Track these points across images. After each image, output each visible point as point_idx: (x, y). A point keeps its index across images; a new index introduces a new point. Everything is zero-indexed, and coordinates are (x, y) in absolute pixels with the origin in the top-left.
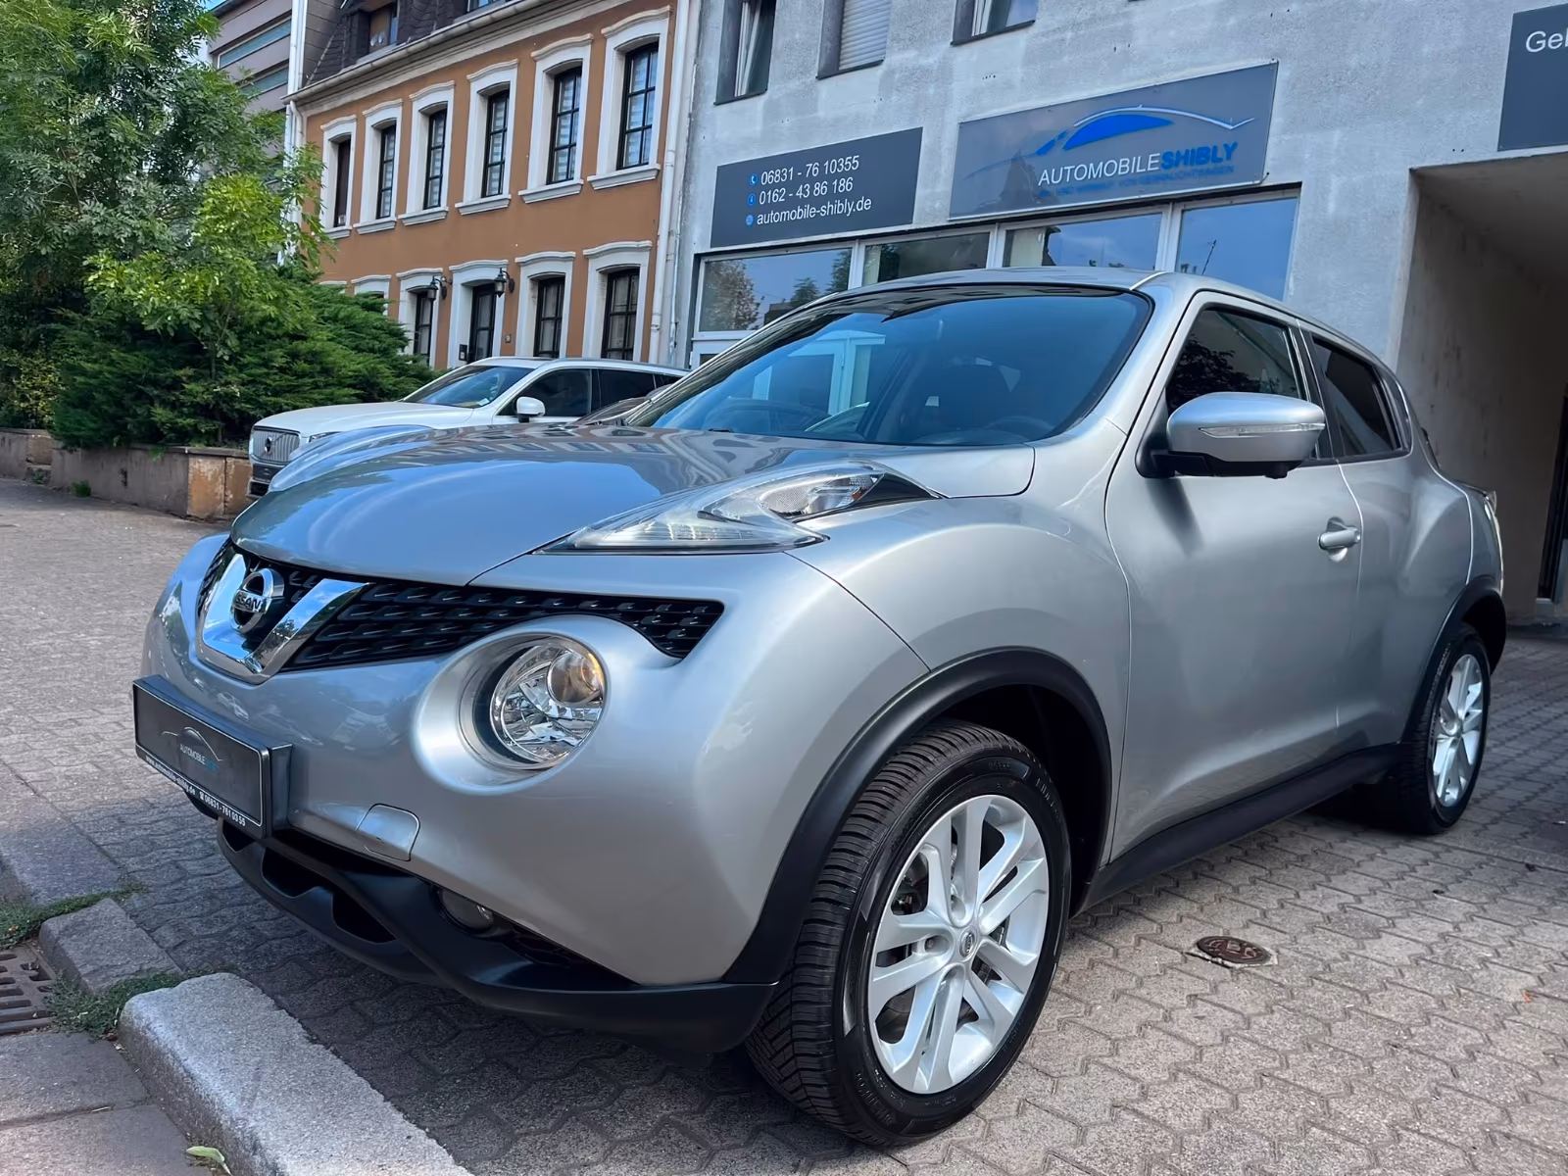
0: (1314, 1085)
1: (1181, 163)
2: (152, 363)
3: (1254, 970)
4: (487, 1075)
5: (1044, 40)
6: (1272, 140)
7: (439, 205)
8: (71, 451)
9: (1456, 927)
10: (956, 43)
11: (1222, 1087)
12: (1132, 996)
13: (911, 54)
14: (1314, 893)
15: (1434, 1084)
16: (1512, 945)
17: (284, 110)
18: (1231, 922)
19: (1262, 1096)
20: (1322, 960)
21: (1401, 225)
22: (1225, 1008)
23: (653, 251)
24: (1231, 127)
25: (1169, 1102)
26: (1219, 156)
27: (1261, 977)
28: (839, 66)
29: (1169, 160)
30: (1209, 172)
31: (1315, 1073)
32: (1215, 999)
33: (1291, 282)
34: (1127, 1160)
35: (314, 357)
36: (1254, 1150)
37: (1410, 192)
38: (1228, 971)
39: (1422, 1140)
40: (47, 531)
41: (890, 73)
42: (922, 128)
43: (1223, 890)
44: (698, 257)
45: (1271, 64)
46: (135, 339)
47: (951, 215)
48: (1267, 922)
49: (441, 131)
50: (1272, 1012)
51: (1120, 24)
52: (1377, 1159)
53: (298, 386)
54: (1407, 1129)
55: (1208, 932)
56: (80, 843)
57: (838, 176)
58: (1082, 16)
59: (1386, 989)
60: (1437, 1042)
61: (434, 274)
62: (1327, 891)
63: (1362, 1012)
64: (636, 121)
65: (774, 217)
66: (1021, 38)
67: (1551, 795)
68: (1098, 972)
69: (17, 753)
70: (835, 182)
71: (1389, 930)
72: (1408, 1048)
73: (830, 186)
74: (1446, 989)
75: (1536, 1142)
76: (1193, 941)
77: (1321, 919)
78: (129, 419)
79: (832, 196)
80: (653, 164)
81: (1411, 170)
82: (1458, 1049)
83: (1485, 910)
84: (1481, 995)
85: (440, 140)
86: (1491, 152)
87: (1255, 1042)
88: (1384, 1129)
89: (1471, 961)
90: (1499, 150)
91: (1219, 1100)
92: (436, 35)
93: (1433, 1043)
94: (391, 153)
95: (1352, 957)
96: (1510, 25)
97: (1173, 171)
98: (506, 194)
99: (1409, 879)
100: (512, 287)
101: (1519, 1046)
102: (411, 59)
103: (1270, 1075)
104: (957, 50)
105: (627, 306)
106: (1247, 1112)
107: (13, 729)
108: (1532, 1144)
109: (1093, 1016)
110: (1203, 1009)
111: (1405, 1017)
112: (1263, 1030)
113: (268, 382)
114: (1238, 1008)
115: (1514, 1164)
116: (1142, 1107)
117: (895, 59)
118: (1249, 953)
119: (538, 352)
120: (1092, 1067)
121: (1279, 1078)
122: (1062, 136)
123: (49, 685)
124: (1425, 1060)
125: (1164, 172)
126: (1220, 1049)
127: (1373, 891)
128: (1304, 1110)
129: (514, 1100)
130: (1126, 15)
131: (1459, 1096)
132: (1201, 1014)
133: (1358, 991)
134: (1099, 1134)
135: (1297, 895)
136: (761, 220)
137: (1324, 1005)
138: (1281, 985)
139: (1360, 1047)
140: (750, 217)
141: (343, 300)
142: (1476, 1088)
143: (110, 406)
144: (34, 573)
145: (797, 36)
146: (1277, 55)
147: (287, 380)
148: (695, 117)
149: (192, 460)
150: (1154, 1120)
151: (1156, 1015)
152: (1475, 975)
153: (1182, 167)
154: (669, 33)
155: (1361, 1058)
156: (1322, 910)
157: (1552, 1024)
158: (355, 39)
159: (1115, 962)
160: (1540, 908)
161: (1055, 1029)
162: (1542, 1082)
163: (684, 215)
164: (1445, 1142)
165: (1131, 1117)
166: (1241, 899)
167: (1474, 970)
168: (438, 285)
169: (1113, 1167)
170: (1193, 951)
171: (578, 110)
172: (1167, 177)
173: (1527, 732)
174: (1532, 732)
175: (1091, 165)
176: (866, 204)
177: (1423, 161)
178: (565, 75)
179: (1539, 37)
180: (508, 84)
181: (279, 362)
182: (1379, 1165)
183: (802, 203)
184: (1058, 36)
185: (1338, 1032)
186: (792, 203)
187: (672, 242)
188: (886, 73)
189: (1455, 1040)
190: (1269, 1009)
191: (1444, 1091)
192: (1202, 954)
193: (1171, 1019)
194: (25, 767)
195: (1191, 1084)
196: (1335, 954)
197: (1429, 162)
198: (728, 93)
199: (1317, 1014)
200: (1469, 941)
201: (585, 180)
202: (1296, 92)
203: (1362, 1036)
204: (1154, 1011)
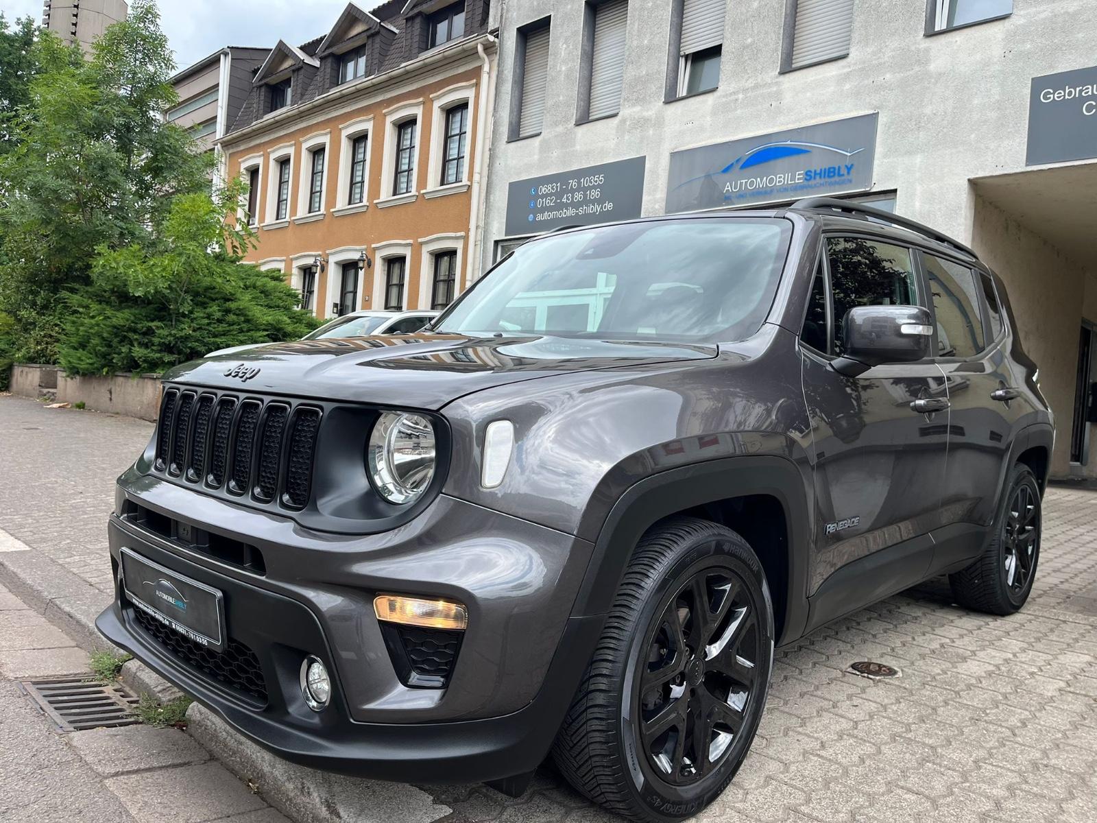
0: (927, 741)
1: (818, 177)
2: (132, 318)
3: (887, 680)
5: (724, 100)
6: (876, 162)
7: (319, 210)
8: (72, 378)
9: (1015, 655)
10: (667, 102)
11: (871, 742)
12: (812, 695)
13: (637, 109)
14: (924, 638)
15: (1001, 739)
16: (1050, 665)
17: (214, 149)
18: (873, 653)
19: (895, 747)
20: (930, 674)
21: (963, 216)
22: (871, 701)
23: (466, 238)
24: (849, 154)
25: (838, 750)
26: (842, 173)
27: (893, 685)
28: (589, 117)
29: (809, 175)
30: (836, 183)
31: (928, 734)
32: (864, 696)
34: (815, 780)
35: (240, 312)
36: (892, 774)
37: (969, 193)
38: (871, 681)
39: (994, 768)
40: (62, 431)
41: (624, 121)
42: (642, 160)
43: (866, 636)
44: (496, 242)
45: (874, 114)
46: (121, 302)
47: (666, 213)
48: (895, 654)
49: (321, 162)
50: (900, 702)
51: (775, 89)
52: (966, 778)
53: (228, 331)
54: (986, 763)
55: (858, 660)
57: (590, 188)
58: (750, 83)
59: (971, 689)
60: (1003, 717)
61: (316, 256)
62: (932, 636)
63: (956, 702)
64: (453, 153)
65: (546, 216)
66: (710, 99)
67: (1077, 580)
68: (790, 682)
69: (81, 567)
70: (588, 192)
71: (972, 658)
72: (985, 721)
73: (585, 195)
74: (1008, 689)
75: (1064, 768)
76: (849, 664)
77: (929, 652)
78: (115, 356)
79: (586, 202)
80: (465, 181)
81: (969, 180)
82: (1016, 721)
83: (1033, 646)
84: (1030, 692)
85: (320, 167)
86: (1021, 167)
87: (890, 718)
88: (971, 763)
89: (1024, 674)
90: (1027, 165)
91: (869, 749)
92: (318, 99)
93: (1001, 718)
94: (287, 176)
95: (949, 673)
96: (1030, 85)
97: (812, 182)
98: (365, 202)
99: (984, 630)
100: (370, 264)
101: (1055, 719)
102: (301, 116)
103: (899, 736)
104: (667, 106)
105: (449, 275)
106: (886, 755)
107: (75, 553)
108: (1061, 769)
109: (789, 706)
110: (856, 701)
111: (983, 704)
112: (895, 712)
113: (211, 329)
114: (878, 700)
115: (1050, 780)
116: (823, 753)
117: (625, 112)
118: (884, 671)
119: (387, 307)
120: (790, 733)
121: (905, 737)
122: (738, 161)
123: (90, 526)
124: (996, 727)
125: (806, 183)
126: (869, 722)
127: (962, 636)
128: (921, 754)
130: (777, 84)
131: (1016, 745)
132: (856, 704)
133: (953, 691)
134: (797, 767)
135: (914, 639)
136: (540, 217)
137: (932, 698)
138: (905, 689)
139: (955, 721)
140: (532, 216)
141: (259, 274)
142: (1028, 741)
143: (102, 347)
144: (60, 458)
145: (561, 98)
146: (878, 108)
147: (222, 327)
148: (494, 150)
150: (830, 759)
151: (828, 705)
152: (1026, 681)
153: (818, 180)
154: (475, 97)
155: (956, 727)
156: (930, 647)
157: (1075, 707)
158: (262, 102)
159: (800, 677)
160: (1068, 645)
162: (1068, 738)
163: (487, 215)
164: (1008, 769)
165: (816, 758)
166: (877, 641)
167: (1026, 679)
168: (318, 263)
169: (807, 783)
170: (848, 670)
171: (414, 147)
172: (809, 187)
173: (1062, 544)
174: (1066, 544)
175: (759, 179)
176: (609, 206)
177: (977, 174)
178: (405, 125)
179: (1049, 93)
180: (367, 131)
181: (218, 315)
182: (968, 782)
183: (566, 206)
184: (733, 97)
185: (941, 713)
186: (560, 206)
187: (479, 233)
188: (620, 122)
189: (1014, 716)
190: (898, 701)
191: (1007, 743)
192: (854, 672)
193: (837, 707)
194: (89, 575)
195: (851, 741)
196: (939, 671)
197: (981, 174)
198: (515, 135)
199: (928, 703)
200: (1023, 663)
201: (419, 192)
202: (891, 131)
203: (956, 715)
204: (826, 702)
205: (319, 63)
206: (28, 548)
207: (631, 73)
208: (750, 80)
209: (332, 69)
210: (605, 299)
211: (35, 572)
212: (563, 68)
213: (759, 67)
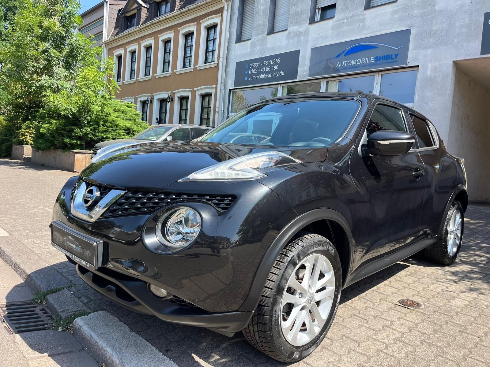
0: (438, 344)
1: (381, 60)
2: (63, 124)
3: (417, 310)
4: (186, 341)
5: (337, 23)
6: (409, 52)
7: (149, 75)
8: (37, 152)
9: (478, 296)
10: (310, 24)
11: (410, 345)
12: (380, 318)
13: (296, 27)
14: (433, 286)
15: (475, 343)
17: (102, 46)
18: (408, 295)
19: (423, 348)
20: (438, 306)
21: (450, 79)
22: (409, 321)
23: (216, 88)
24: (397, 49)
25: (395, 350)
26: (393, 58)
27: (420, 312)
28: (274, 31)
29: (377, 59)
30: (390, 62)
31: (438, 341)
32: (406, 318)
33: (416, 96)
35: (112, 122)
37: (453, 67)
38: (409, 310)
39: (473, 360)
40: (32, 176)
41: (290, 33)
42: (298, 52)
43: (405, 285)
44: (230, 90)
45: (409, 29)
46: (58, 117)
47: (309, 76)
48: (419, 295)
49: (150, 53)
51: (362, 17)
53: (108, 130)
54: (468, 357)
55: (401, 298)
56: (55, 272)
57: (274, 65)
58: (350, 14)
59: (458, 315)
60: (475, 331)
61: (148, 96)
62: (437, 285)
63: (451, 322)
64: (211, 48)
65: (254, 78)
66: (331, 22)
68: (369, 310)
69: (31, 245)
70: (273, 67)
71: (458, 297)
72: (466, 333)
73: (271, 68)
74: (476, 315)
76: (397, 301)
77: (436, 294)
78: (56, 141)
79: (272, 71)
80: (216, 62)
81: (453, 61)
82: (481, 333)
84: (487, 316)
85: (150, 55)
86: (478, 56)
87: (419, 331)
88: (461, 357)
89: (483, 306)
90: (481, 55)
91: (410, 349)
92: (149, 23)
93: (474, 331)
94: (135, 59)
95: (447, 305)
96: (483, 16)
97: (378, 62)
98: (170, 71)
99: (463, 281)
100: (172, 100)
102: (141, 31)
103: (425, 341)
104: (310, 26)
105: (208, 105)
106: (419, 352)
107: (29, 237)
109: (369, 324)
110: (402, 321)
111: (464, 323)
112: (422, 328)
113: (99, 129)
114: (413, 321)
116: (387, 351)
117: (291, 29)
118: (415, 304)
119: (180, 120)
120: (370, 339)
121: (428, 342)
122: (343, 52)
123: (39, 224)
124: (472, 336)
125: (376, 62)
126: (409, 334)
127: (452, 285)
128: (436, 352)
129: (195, 349)
130: (363, 15)
131: (483, 347)
132: (402, 323)
133: (450, 316)
134: (374, 359)
135: (428, 286)
136: (250, 78)
137: (440, 320)
138: (426, 314)
139: (452, 332)
140: (246, 77)
141: (122, 105)
143: (50, 137)
144: (29, 189)
145: (261, 22)
146: (410, 26)
147: (104, 128)
148: (229, 47)
149: (76, 155)
150: (390, 355)
151: (388, 323)
152: (485, 310)
153: (381, 61)
154: (221, 22)
155: (452, 336)
156: (436, 291)
158: (123, 25)
159: (374, 307)
161: (357, 327)
163: (226, 77)
164: (480, 361)
165: (383, 354)
166: (411, 288)
167: (484, 309)
168: (149, 99)
170: (397, 304)
171: (192, 45)
172: (377, 64)
175: (353, 61)
176: (282, 73)
177: (457, 58)
178: (188, 35)
180: (171, 38)
181: (102, 123)
183: (262, 73)
184: (342, 21)
185: (445, 328)
186: (259, 73)
187: (222, 86)
188: (288, 33)
189: (480, 330)
190: (423, 321)
191: (478, 346)
192: (400, 305)
193: (393, 325)
194: (35, 249)
195: (401, 344)
196: (442, 305)
197: (459, 59)
198: (239, 39)
199: (438, 323)
200: (482, 300)
201: (195, 67)
202: (417, 38)
203: (452, 329)
204: (387, 322)
205: (149, 6)
206: (8, 235)
207: (293, 10)
208: (350, 13)
209: (155, 9)
210: (280, 117)
211: (10, 247)
212: (262, 8)
213: (354, 7)
